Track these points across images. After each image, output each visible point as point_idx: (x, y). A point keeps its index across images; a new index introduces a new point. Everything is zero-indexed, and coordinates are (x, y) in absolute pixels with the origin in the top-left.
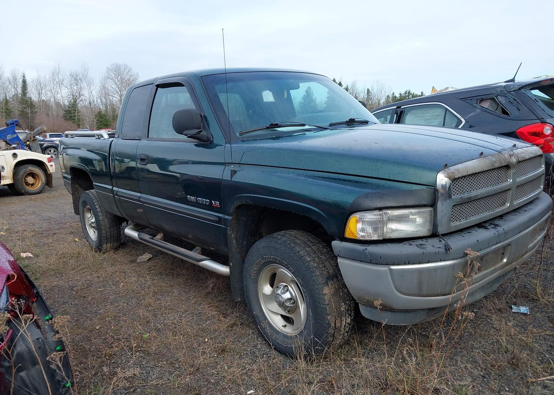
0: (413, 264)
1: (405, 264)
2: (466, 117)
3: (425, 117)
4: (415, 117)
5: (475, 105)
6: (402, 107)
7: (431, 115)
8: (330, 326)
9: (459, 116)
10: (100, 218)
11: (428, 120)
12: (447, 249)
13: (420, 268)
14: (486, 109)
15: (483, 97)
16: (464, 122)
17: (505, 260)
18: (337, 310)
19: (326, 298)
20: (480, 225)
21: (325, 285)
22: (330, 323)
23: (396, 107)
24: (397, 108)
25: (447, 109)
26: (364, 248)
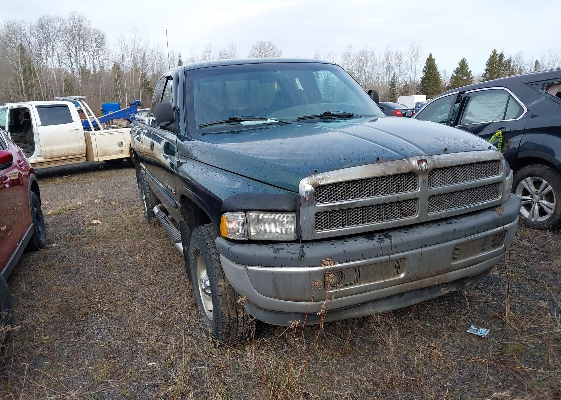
0: (266, 266)
1: (258, 266)
2: (529, 105)
3: (490, 103)
4: (480, 103)
5: (540, 91)
6: (466, 92)
7: (496, 102)
8: (224, 317)
9: (521, 104)
10: (148, 194)
11: (492, 107)
12: (302, 255)
13: (274, 271)
14: (552, 97)
15: (550, 82)
16: (526, 110)
17: (402, 275)
18: (231, 302)
19: (220, 289)
20: (368, 235)
21: (221, 278)
22: (223, 313)
23: (458, 92)
24: (460, 93)
25: (511, 95)
26: (229, 246)
